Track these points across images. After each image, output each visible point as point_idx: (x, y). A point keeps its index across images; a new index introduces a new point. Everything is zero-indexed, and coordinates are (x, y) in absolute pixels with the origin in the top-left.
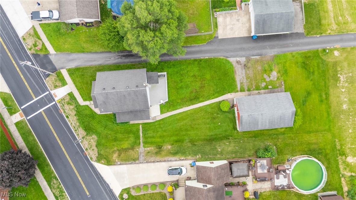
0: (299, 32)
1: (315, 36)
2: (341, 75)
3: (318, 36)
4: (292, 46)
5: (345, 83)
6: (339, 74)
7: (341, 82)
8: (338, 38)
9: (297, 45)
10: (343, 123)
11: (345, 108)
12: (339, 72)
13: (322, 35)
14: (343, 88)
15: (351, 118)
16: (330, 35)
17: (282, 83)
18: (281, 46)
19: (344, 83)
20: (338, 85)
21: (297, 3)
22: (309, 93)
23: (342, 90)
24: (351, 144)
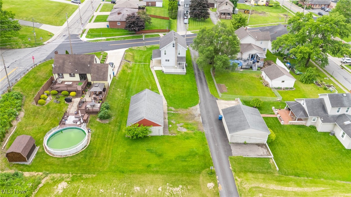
0: (232, 152)
1: (230, 165)
2: (182, 188)
3: (231, 168)
4: (215, 145)
5: (170, 193)
6: (182, 187)
7: (171, 188)
8: (232, 189)
9: (217, 149)
10: (115, 184)
11: (135, 188)
12: (185, 187)
13: (233, 172)
14: (164, 189)
15: (120, 194)
16: (234, 180)
17: (174, 135)
18: (214, 137)
19: (169, 191)
20: (168, 184)
21: (267, 153)
22: (160, 156)
23: (161, 188)
24: (83, 189)
